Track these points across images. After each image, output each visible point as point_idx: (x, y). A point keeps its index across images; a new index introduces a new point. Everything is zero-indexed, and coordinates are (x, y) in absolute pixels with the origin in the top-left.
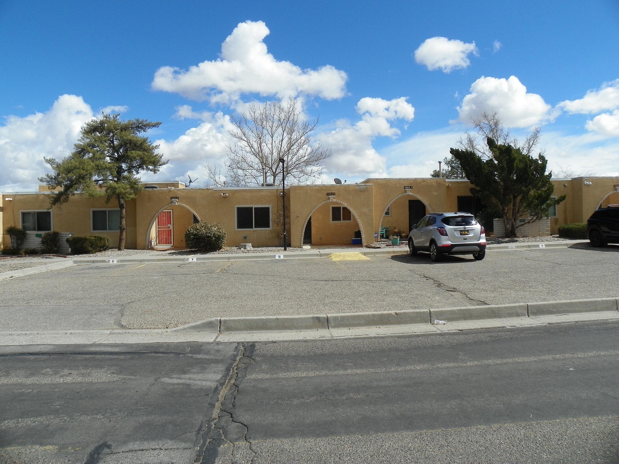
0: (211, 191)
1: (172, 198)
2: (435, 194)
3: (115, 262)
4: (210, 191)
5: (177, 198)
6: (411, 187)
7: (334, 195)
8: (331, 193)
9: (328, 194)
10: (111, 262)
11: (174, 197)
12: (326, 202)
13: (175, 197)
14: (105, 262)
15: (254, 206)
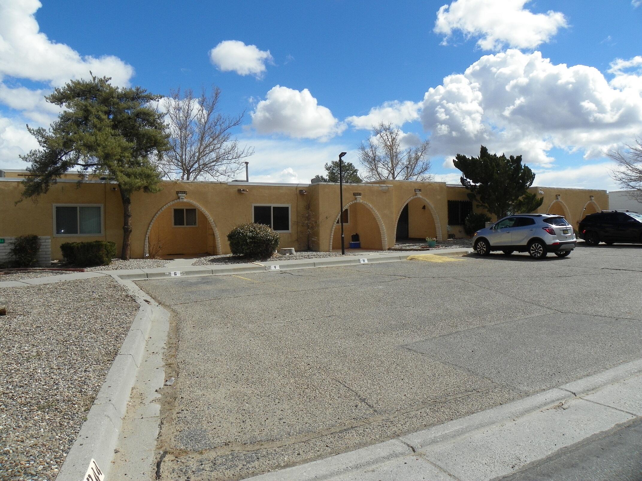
0: (225, 186)
1: (178, 193)
2: (439, 197)
3: (179, 275)
4: (223, 185)
5: (184, 192)
6: (420, 190)
7: (360, 195)
8: (358, 193)
9: (355, 194)
10: (173, 275)
11: (180, 192)
12: (353, 202)
13: (182, 192)
14: (165, 276)
15: (273, 205)
